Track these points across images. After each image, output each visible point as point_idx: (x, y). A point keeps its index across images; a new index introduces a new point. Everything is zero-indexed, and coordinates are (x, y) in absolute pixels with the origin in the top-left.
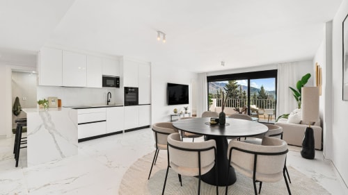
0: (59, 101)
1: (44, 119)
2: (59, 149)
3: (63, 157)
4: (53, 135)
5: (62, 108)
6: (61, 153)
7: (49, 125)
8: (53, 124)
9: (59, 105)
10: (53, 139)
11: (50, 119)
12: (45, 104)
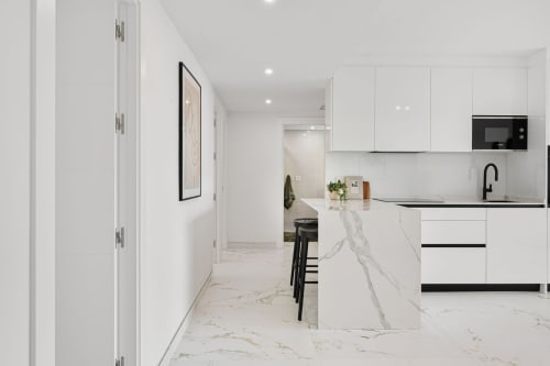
0: (366, 185)
1: (348, 228)
2: (378, 306)
3: (387, 327)
4: (366, 269)
5: (372, 203)
6: (383, 316)
7: (359, 243)
8: (366, 243)
9: (366, 196)
10: (366, 278)
11: (360, 228)
12: (341, 192)
